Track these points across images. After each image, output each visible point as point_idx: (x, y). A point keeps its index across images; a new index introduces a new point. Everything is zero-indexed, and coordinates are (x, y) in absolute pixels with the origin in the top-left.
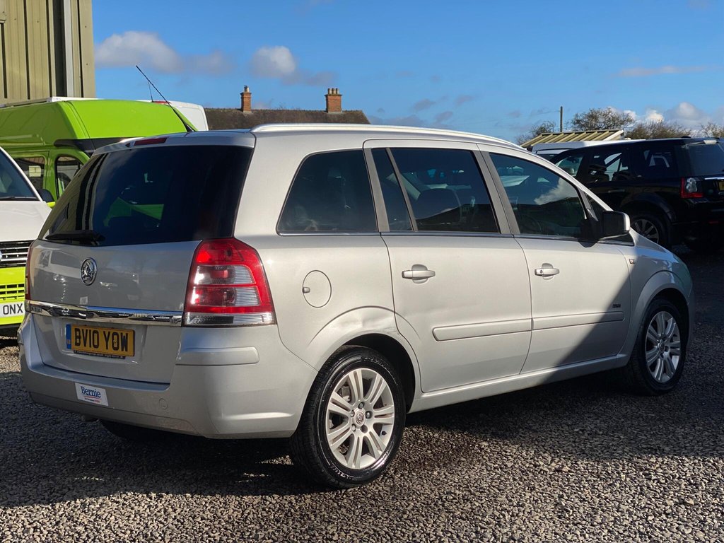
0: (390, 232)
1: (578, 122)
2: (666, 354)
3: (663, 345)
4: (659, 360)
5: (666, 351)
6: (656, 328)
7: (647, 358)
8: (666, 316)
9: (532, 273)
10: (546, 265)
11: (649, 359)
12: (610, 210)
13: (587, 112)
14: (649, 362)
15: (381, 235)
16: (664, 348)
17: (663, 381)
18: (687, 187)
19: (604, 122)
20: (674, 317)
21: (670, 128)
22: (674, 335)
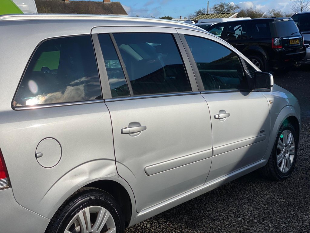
0: (112, 98)
1: (216, 8)
2: (287, 155)
3: (286, 150)
4: (284, 160)
5: (287, 153)
6: (282, 141)
7: (277, 159)
8: (288, 132)
9: (213, 117)
10: (222, 111)
11: (279, 160)
12: (260, 71)
13: (220, 4)
14: (278, 161)
15: (105, 102)
16: (286, 152)
17: (285, 172)
18: (275, 43)
19: (227, 9)
20: (292, 133)
21: (255, 11)
22: (292, 143)
